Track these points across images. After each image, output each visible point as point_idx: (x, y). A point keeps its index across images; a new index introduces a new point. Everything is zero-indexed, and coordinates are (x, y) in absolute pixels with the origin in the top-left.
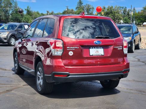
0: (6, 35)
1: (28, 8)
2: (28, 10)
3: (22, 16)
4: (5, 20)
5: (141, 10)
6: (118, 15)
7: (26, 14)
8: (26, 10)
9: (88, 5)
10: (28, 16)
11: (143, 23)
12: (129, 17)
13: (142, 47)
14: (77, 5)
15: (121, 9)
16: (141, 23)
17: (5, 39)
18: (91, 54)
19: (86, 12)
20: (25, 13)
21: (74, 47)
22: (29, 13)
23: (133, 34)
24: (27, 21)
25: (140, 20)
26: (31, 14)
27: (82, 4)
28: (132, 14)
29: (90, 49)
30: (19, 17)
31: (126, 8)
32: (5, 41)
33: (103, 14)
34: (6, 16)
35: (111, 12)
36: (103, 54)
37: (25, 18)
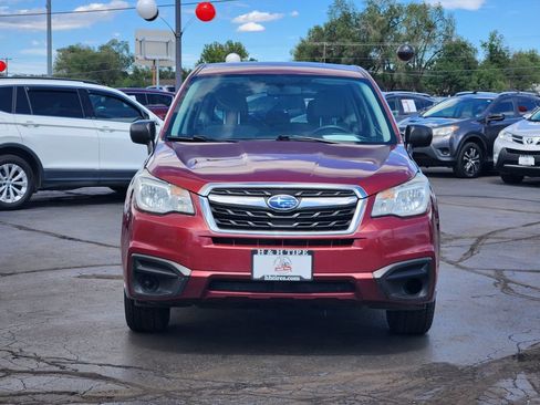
1: (492, 38)
2: (491, 46)
3: (469, 68)
7: (485, 62)
8: (484, 45)
10: (491, 70)
20: (481, 56)
22: (496, 56)
26: (502, 61)
30: (458, 71)
34: (409, 70)
37: (481, 76)
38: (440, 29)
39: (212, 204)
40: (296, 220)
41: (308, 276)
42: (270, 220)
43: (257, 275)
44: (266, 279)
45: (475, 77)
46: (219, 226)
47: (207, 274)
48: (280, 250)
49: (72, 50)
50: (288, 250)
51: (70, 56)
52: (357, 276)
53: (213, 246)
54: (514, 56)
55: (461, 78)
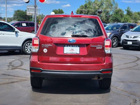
1: (128, 8)
2: (128, 10)
3: (122, 16)
4: (105, 20)
7: (126, 15)
8: (126, 10)
10: (128, 17)
18: (65, 52)
20: (125, 13)
21: (48, 45)
22: (129, 13)
24: (127, 21)
26: (130, 14)
29: (65, 47)
30: (119, 17)
34: (106, 17)
36: (78, 53)
37: (125, 18)
38: (114, 6)
45: (123, 19)
49: (18, 11)
51: (18, 12)
54: (134, 13)
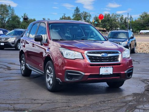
0: (14, 40)
1: (25, 15)
3: (19, 23)
5: (138, 18)
6: (115, 23)
8: (22, 17)
9: (85, 13)
11: (139, 31)
12: (126, 25)
13: (138, 51)
14: (73, 13)
15: (118, 17)
16: (138, 31)
17: (13, 44)
19: (83, 19)
23: (129, 39)
25: (137, 27)
26: (27, 21)
27: (79, 11)
28: (129, 22)
31: (123, 16)
32: (13, 45)
33: (100, 22)
35: (109, 20)
38: (10, 12)
39: (88, 56)
40: (108, 59)
41: (112, 73)
42: (102, 59)
43: (101, 73)
44: (103, 74)
45: (20, 25)
46: (91, 61)
47: (89, 74)
48: (106, 67)
50: (108, 67)
52: (122, 72)
53: (90, 67)
55: (16, 26)
